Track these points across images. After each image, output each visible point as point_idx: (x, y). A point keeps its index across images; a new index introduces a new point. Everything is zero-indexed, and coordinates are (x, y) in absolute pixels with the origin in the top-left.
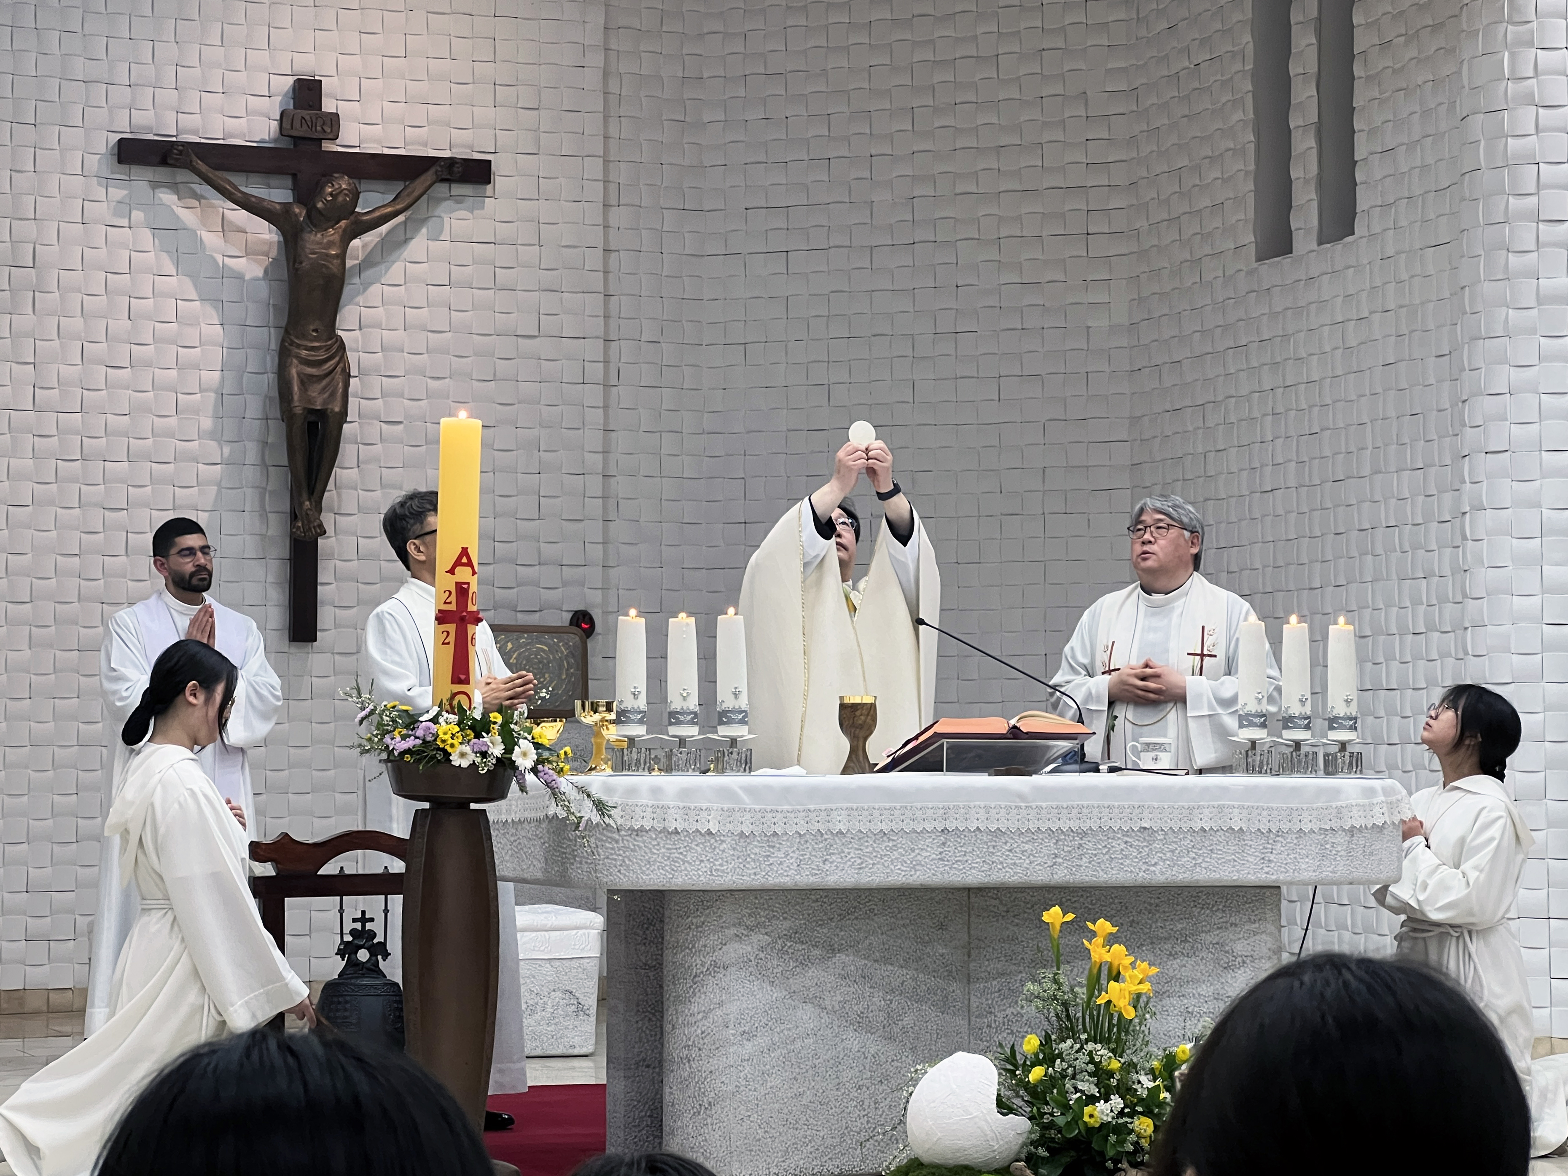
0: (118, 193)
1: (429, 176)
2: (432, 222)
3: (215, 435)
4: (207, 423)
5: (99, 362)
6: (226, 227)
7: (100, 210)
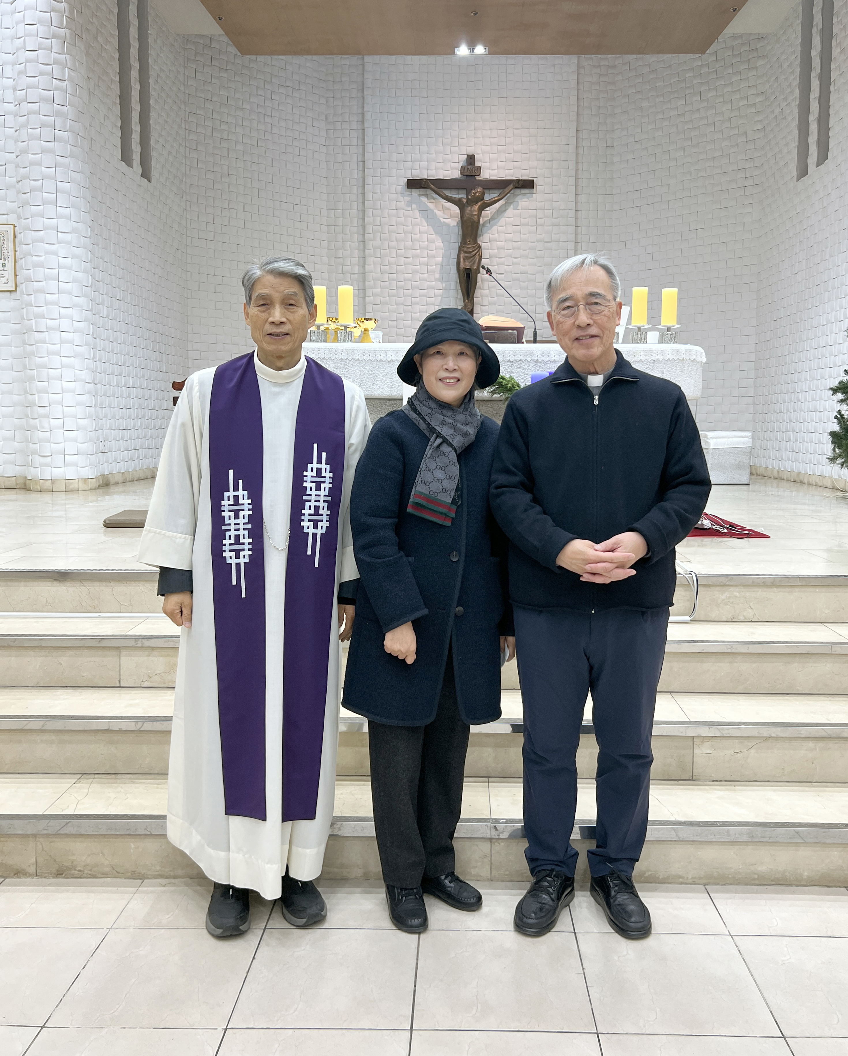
0: (408, 199)
1: (511, 186)
2: (515, 203)
3: (441, 280)
4: (437, 276)
5: (402, 256)
6: (444, 209)
7: (402, 205)
